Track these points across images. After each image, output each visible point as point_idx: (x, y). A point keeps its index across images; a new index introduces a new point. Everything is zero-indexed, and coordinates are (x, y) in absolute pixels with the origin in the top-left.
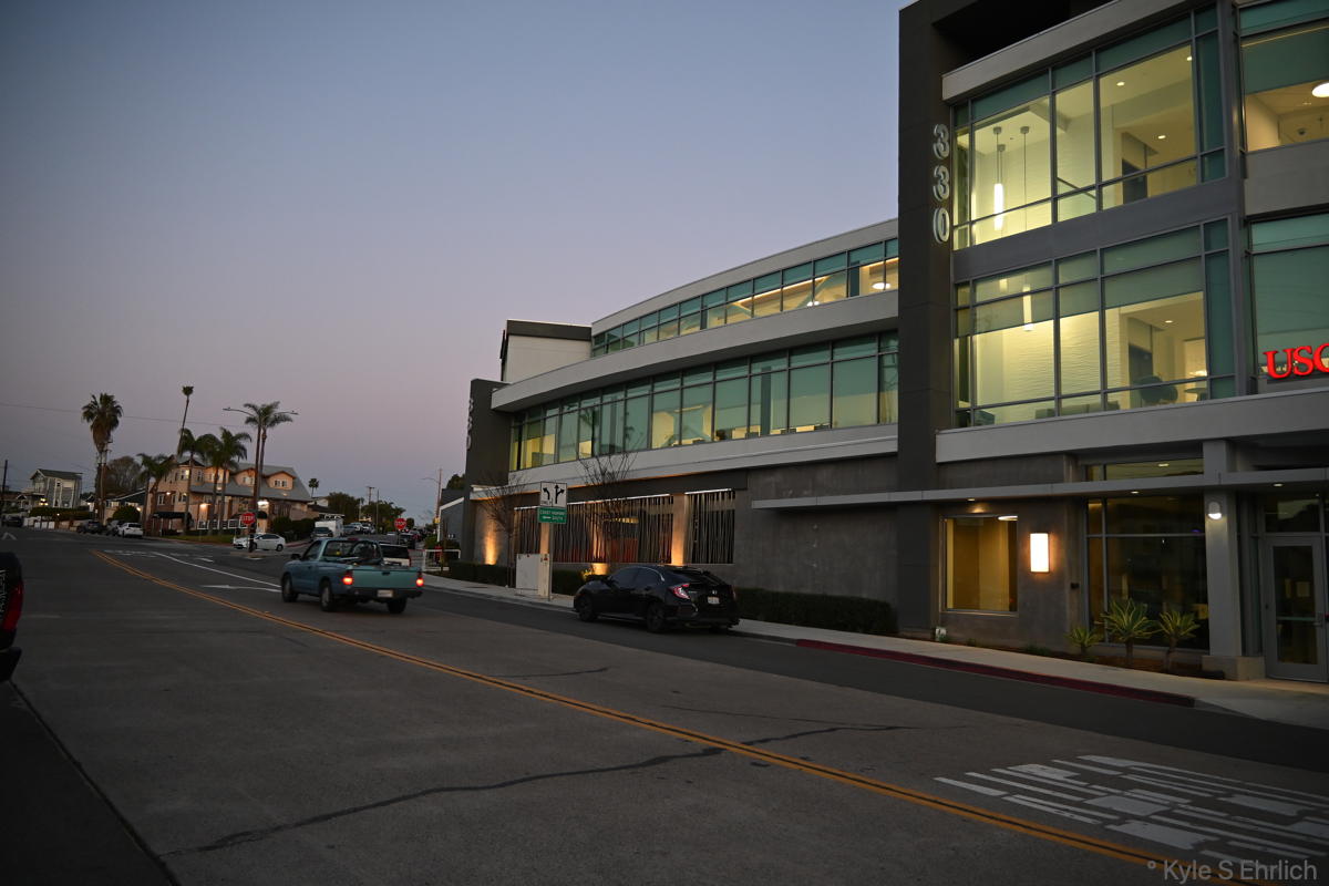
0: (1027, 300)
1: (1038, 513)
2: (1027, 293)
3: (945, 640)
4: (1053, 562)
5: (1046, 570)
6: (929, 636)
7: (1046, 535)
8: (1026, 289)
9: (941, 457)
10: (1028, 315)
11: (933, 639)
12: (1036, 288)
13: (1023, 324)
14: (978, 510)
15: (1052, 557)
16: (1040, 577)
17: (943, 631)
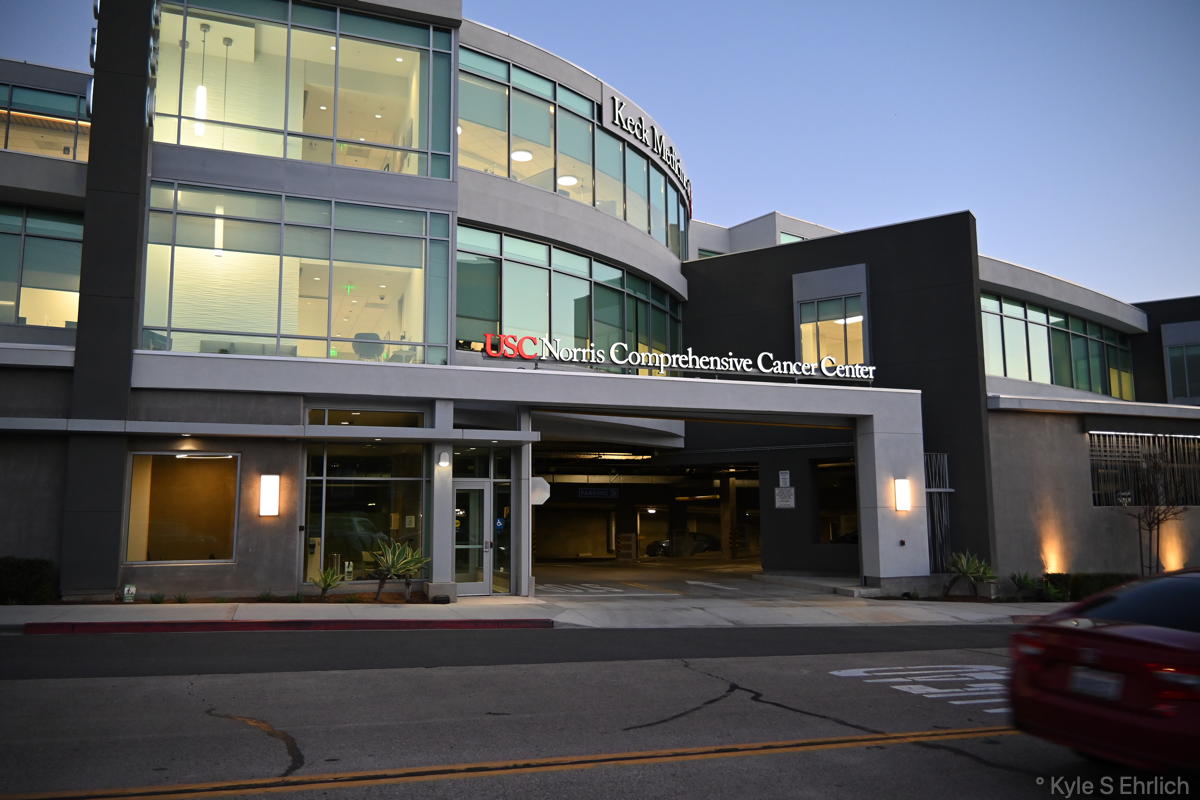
0: (219, 224)
1: (270, 454)
2: (219, 217)
3: (138, 600)
4: (283, 506)
5: (276, 513)
6: (112, 597)
7: (277, 477)
8: (219, 211)
9: (136, 382)
10: (219, 241)
11: (120, 600)
12: (232, 214)
13: (213, 248)
14: (187, 446)
15: (282, 499)
16: (268, 520)
17: (133, 590)
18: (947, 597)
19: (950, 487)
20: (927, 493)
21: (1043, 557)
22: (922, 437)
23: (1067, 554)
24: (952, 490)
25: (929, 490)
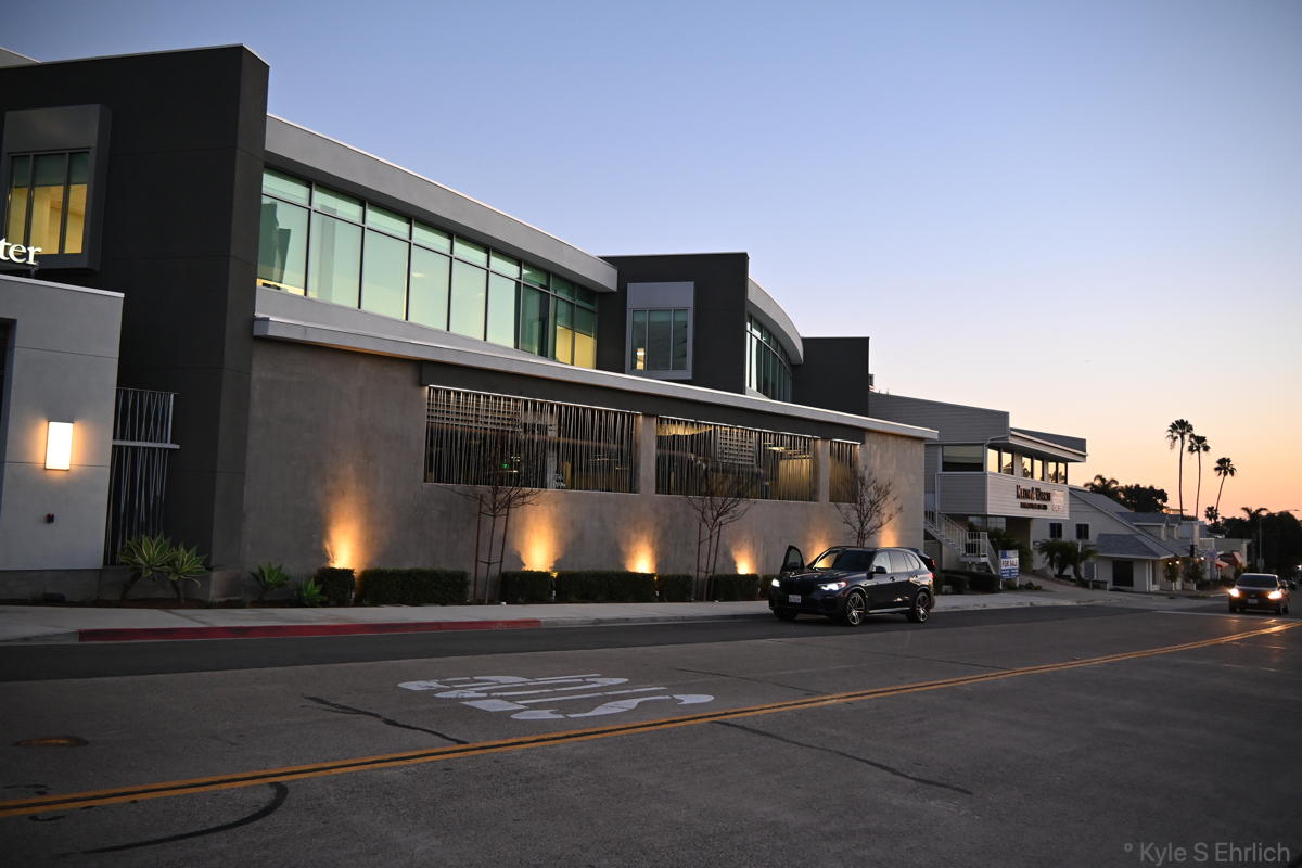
18: (125, 602)
19: (172, 442)
20: (114, 446)
21: (328, 548)
22: (117, 362)
23: (369, 542)
24: (177, 447)
25: (119, 442)
